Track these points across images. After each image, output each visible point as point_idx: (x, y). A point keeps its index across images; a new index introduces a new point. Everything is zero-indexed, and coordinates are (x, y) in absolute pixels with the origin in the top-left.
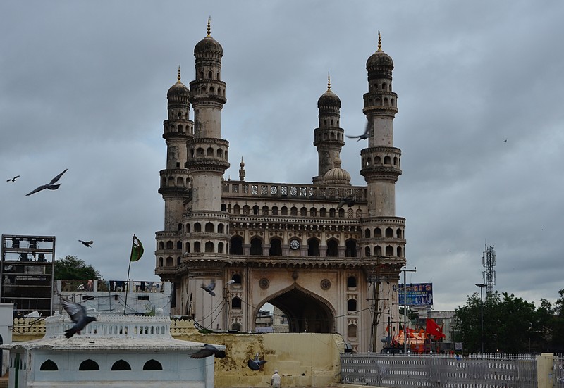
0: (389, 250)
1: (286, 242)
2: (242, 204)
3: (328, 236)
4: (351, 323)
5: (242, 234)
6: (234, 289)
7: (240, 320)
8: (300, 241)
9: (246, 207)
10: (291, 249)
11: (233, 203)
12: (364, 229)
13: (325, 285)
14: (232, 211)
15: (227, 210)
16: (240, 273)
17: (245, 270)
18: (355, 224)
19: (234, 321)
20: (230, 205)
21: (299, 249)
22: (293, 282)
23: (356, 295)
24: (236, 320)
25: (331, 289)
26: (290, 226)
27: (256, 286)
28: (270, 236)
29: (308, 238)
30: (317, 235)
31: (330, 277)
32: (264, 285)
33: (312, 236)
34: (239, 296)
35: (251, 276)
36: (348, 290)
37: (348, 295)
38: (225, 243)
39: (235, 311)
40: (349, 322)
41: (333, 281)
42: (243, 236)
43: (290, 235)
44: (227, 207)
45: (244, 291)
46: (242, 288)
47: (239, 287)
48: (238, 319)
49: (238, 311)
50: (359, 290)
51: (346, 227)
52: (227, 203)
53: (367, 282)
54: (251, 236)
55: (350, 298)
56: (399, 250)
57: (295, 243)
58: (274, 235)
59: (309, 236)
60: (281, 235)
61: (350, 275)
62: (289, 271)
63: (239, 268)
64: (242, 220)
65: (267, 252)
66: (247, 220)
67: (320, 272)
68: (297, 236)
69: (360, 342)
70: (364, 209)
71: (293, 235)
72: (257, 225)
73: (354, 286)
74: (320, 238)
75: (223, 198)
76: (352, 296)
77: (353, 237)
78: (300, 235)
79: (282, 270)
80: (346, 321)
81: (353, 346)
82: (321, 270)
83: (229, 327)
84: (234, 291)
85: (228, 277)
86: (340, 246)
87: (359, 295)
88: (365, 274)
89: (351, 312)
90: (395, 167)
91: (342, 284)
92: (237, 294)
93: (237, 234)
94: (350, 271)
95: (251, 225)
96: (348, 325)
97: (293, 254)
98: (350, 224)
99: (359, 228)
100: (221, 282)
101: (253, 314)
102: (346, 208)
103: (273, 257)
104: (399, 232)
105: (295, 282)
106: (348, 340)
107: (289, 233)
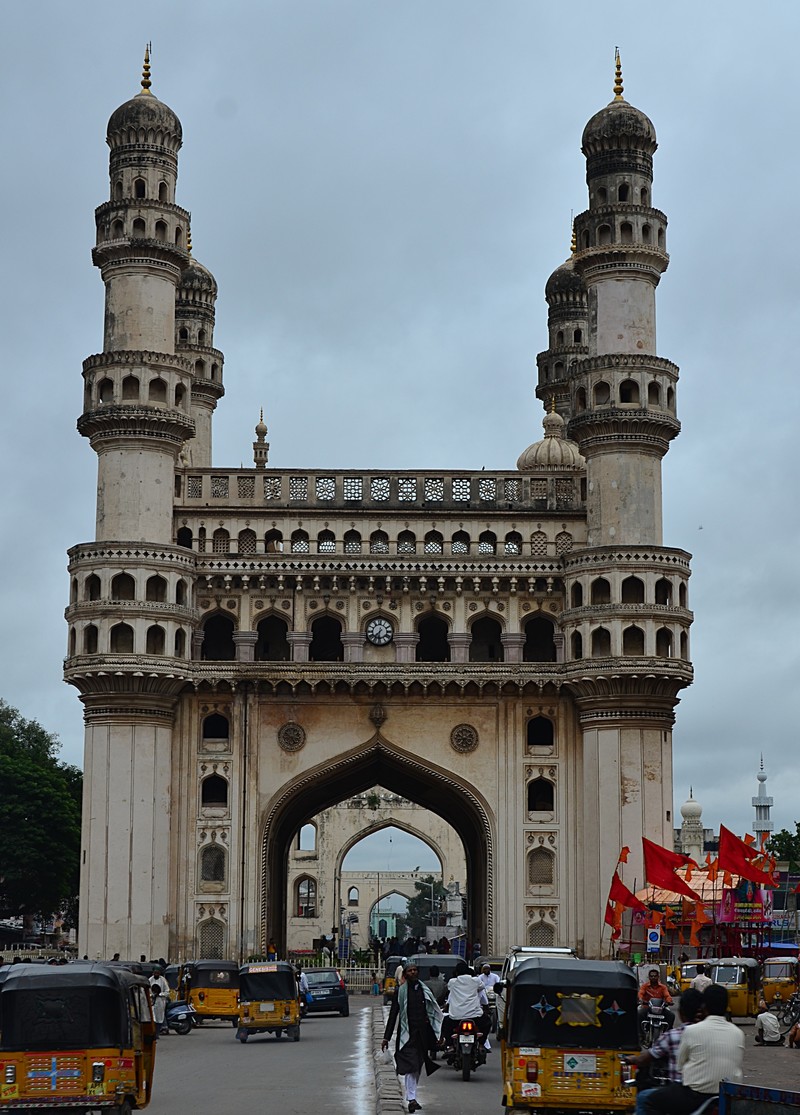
0: (634, 638)
1: (353, 626)
2: (234, 527)
3: (473, 607)
4: (536, 844)
5: (231, 605)
6: (209, 753)
7: (224, 836)
8: (392, 621)
9: (247, 535)
10: (370, 642)
11: (211, 526)
12: (569, 584)
13: (464, 740)
14: (209, 546)
15: (195, 545)
16: (227, 709)
17: (239, 701)
18: (549, 571)
19: (208, 840)
20: (202, 531)
21: (392, 643)
22: (372, 733)
23: (553, 768)
24: (214, 835)
25: (479, 751)
26: (362, 582)
27: (267, 742)
28: (310, 611)
29: (417, 613)
30: (440, 603)
31: (480, 718)
32: (292, 740)
33: (427, 608)
34: (220, 772)
35: (254, 718)
36: (527, 752)
37: (529, 769)
38: (188, 630)
39: (210, 811)
40: (531, 840)
41: (486, 730)
42: (234, 611)
43: (366, 606)
44: (196, 535)
45: (236, 758)
46: (228, 750)
47: (220, 747)
48: (219, 834)
49: (219, 811)
50: (562, 754)
51: (523, 582)
52: (194, 526)
53: (580, 728)
54: (256, 611)
55: (536, 775)
56: (664, 637)
57: (380, 629)
58: (321, 606)
59: (420, 607)
60: (340, 606)
61: (536, 712)
62: (359, 703)
63: (221, 698)
64: (229, 568)
65: (301, 653)
66: (241, 567)
67: (448, 705)
68: (386, 607)
69: (563, 896)
70: (576, 530)
71: (374, 607)
72: (272, 580)
73: (548, 740)
74: (449, 613)
75: (177, 513)
76: (541, 769)
77: (546, 608)
78: (393, 607)
79: (340, 700)
80: (522, 839)
81: (542, 908)
82: (451, 699)
83: (193, 856)
84: (208, 758)
85: (193, 722)
86: (506, 635)
87: (561, 768)
88: (577, 710)
89: (537, 815)
90: (653, 409)
91: (511, 738)
92: (215, 767)
93: (218, 605)
94: (533, 700)
95: (254, 580)
96: (530, 849)
97: (374, 657)
98: (533, 572)
99: (559, 583)
100: (164, 733)
101: (261, 821)
102: (526, 530)
103: (320, 664)
104: (663, 589)
105: (378, 733)
106: (528, 892)
107: (362, 601)
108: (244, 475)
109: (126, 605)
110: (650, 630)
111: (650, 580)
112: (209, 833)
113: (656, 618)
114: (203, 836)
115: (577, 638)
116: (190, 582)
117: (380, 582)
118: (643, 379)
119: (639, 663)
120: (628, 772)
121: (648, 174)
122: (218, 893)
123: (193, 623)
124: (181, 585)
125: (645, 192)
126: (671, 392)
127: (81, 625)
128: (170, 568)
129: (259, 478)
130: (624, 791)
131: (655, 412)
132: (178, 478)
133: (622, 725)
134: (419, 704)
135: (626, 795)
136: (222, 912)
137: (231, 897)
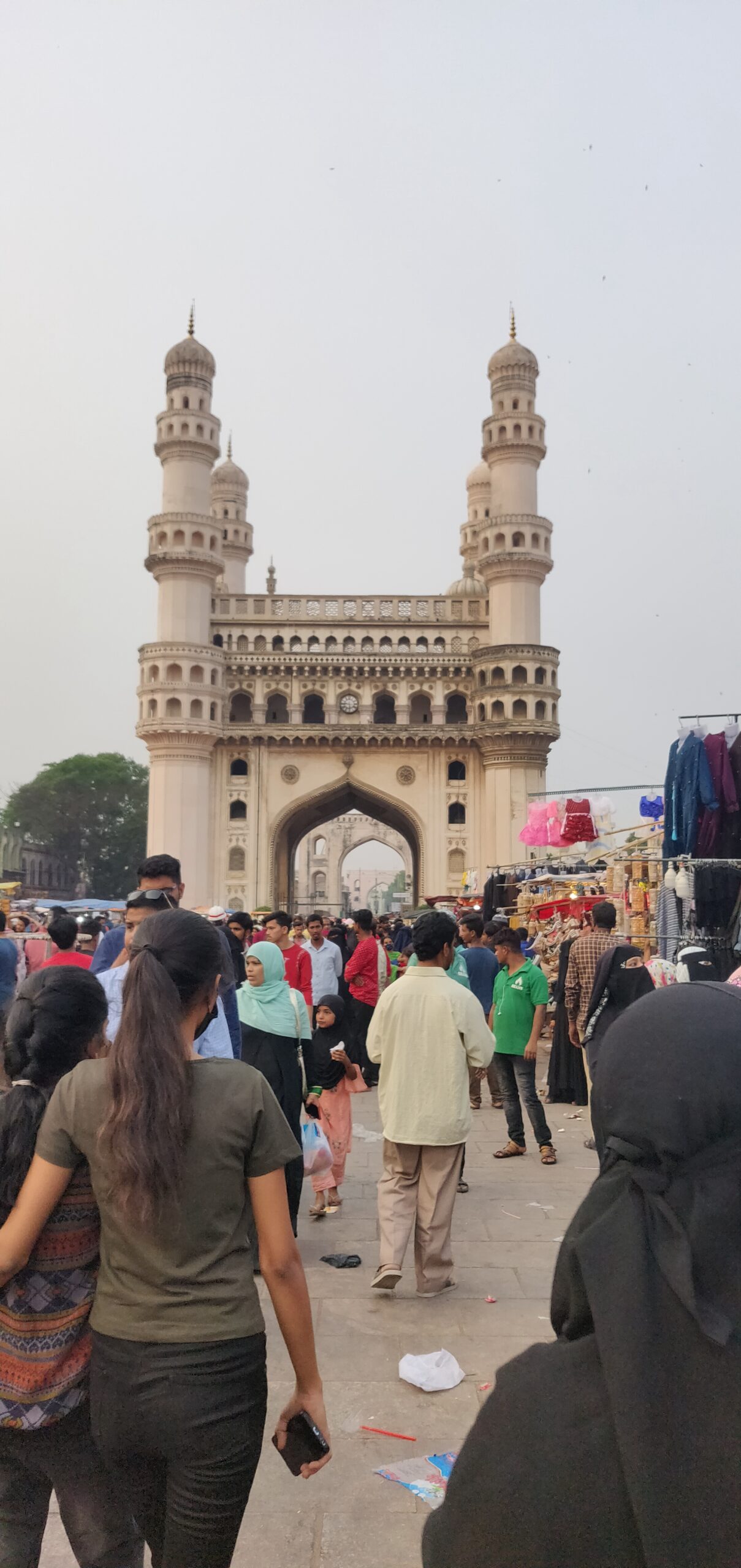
0: (520, 706)
1: (331, 700)
2: (251, 634)
3: (412, 687)
4: (454, 847)
5: (250, 686)
6: (236, 785)
7: (244, 841)
8: (357, 696)
9: (260, 639)
10: (341, 711)
11: (236, 633)
12: (477, 670)
13: (406, 776)
14: (234, 647)
15: (225, 646)
16: (246, 756)
17: (254, 750)
18: (464, 662)
19: (234, 843)
20: (230, 636)
21: (357, 711)
22: (345, 772)
23: (465, 795)
24: (238, 840)
25: (416, 783)
26: (337, 670)
27: (274, 778)
28: (303, 690)
29: (374, 691)
30: (390, 685)
31: (417, 762)
32: (291, 775)
33: (381, 688)
34: (242, 798)
35: (265, 761)
36: (448, 785)
37: (449, 796)
38: (219, 702)
39: (235, 824)
40: (450, 843)
41: (420, 770)
42: (251, 690)
43: (340, 687)
44: (225, 639)
45: (253, 788)
46: (247, 783)
47: (242, 781)
48: (241, 838)
49: (241, 824)
50: (471, 786)
51: (445, 671)
52: (224, 633)
53: (484, 768)
54: (266, 690)
55: (454, 800)
56: (540, 707)
57: (350, 702)
58: (310, 687)
59: (376, 687)
60: (323, 686)
61: (454, 758)
62: (336, 752)
63: (242, 748)
64: (247, 661)
65: (296, 718)
66: (258, 661)
67: (394, 753)
68: (353, 688)
70: (481, 635)
71: (345, 687)
72: (276, 670)
73: (462, 777)
74: (396, 692)
75: (213, 624)
76: (458, 796)
77: (461, 688)
78: (358, 687)
79: (322, 749)
80: (444, 843)
82: (397, 749)
83: (224, 854)
84: (234, 788)
85: (224, 764)
86: (435, 706)
87: (471, 795)
88: (482, 755)
89: (454, 827)
90: (535, 551)
91: (437, 775)
92: (239, 795)
93: (241, 686)
94: (451, 750)
95: (265, 670)
96: (450, 849)
97: (346, 721)
98: (452, 663)
99: (469, 671)
101: (269, 829)
102: (448, 635)
103: (308, 726)
104: (540, 673)
105: (348, 772)
106: (448, 878)
107: (338, 683)
108: (259, 599)
109: (177, 684)
110: (531, 701)
111: (531, 668)
112: (234, 838)
113: (535, 693)
114: (230, 840)
115: (482, 707)
116: (220, 670)
117: (349, 670)
118: (528, 532)
119: (524, 724)
120: (515, 798)
121: (532, 392)
122: (240, 878)
123: (223, 698)
124: (214, 673)
125: (530, 404)
126: (547, 541)
127: (146, 699)
128: (205, 660)
129: (268, 601)
130: (512, 810)
131: (538, 553)
132: (213, 601)
133: (512, 765)
134: (375, 752)
135: (514, 813)
136: (243, 891)
137: (249, 883)
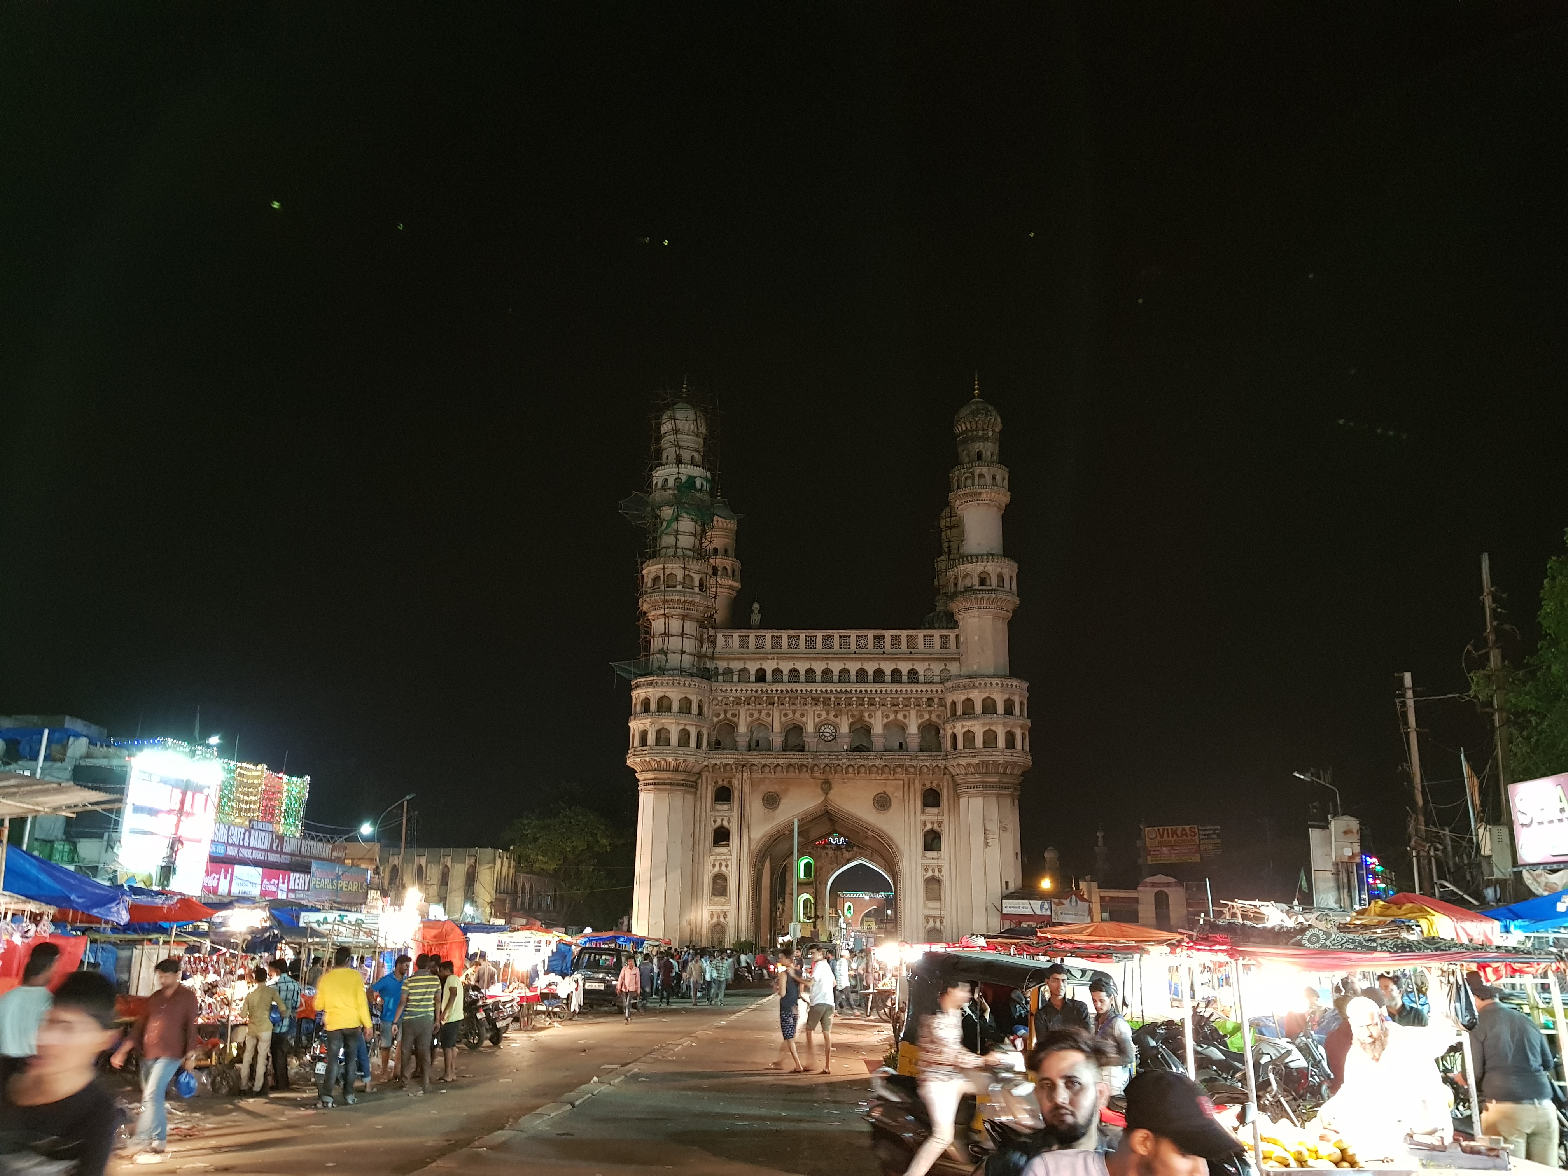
0: (990, 736)
1: (810, 729)
2: (736, 666)
3: (887, 716)
4: (930, 874)
5: (734, 716)
6: (719, 812)
7: (727, 866)
8: (836, 727)
9: (744, 672)
10: (821, 739)
11: (721, 666)
12: (948, 702)
13: (882, 803)
14: (720, 679)
15: (712, 678)
16: (730, 782)
17: (738, 778)
18: (936, 694)
19: (717, 869)
20: (716, 669)
21: (836, 740)
22: (823, 799)
23: (940, 824)
25: (892, 810)
26: (817, 701)
27: (756, 806)
28: (784, 720)
29: (851, 720)
30: (866, 714)
31: (891, 788)
32: (771, 801)
33: (857, 717)
34: (725, 824)
35: (748, 788)
36: (923, 812)
37: (924, 823)
38: (705, 732)
39: (718, 850)
40: (926, 870)
41: (896, 796)
42: (736, 719)
43: (818, 716)
44: (712, 672)
45: (736, 814)
46: (731, 810)
47: (726, 807)
48: (724, 864)
49: (724, 849)
50: (946, 813)
51: (918, 702)
52: (711, 665)
53: (958, 796)
54: (749, 720)
55: (929, 827)
56: (1010, 736)
57: (828, 731)
58: (790, 716)
59: (853, 716)
60: (802, 716)
61: (928, 785)
62: (814, 779)
63: (726, 775)
64: (732, 692)
65: (778, 746)
66: (741, 692)
67: (870, 779)
68: (831, 717)
69: (948, 909)
70: (953, 667)
71: (823, 716)
72: (760, 700)
73: (937, 805)
74: (871, 721)
75: (701, 658)
76: (932, 823)
77: (934, 718)
78: (836, 716)
79: (801, 777)
80: (920, 870)
81: (934, 918)
82: (873, 776)
83: (707, 880)
84: (717, 814)
85: (708, 792)
86: (909, 734)
87: (946, 822)
88: (955, 785)
89: (930, 854)
90: (1000, 589)
91: (912, 802)
92: (722, 820)
93: (726, 715)
94: (926, 777)
95: (748, 701)
96: (926, 877)
99: (941, 701)
100: (690, 798)
101: (750, 854)
102: (920, 667)
103: (788, 754)
104: (1009, 704)
105: (826, 799)
106: (925, 906)
107: (817, 713)
109: (666, 716)
110: (1001, 731)
111: (1000, 699)
112: (717, 864)
113: (1005, 724)
114: (714, 866)
115: (954, 736)
116: (706, 701)
117: (828, 702)
118: (994, 571)
119: (994, 753)
120: (989, 826)
122: (723, 905)
123: (709, 728)
124: (702, 702)
125: (993, 455)
129: (752, 636)
130: (986, 839)
131: (1003, 590)
133: (985, 793)
134: (852, 779)
135: (988, 841)
136: (725, 917)
137: (731, 908)
